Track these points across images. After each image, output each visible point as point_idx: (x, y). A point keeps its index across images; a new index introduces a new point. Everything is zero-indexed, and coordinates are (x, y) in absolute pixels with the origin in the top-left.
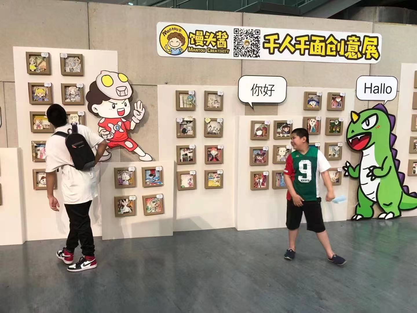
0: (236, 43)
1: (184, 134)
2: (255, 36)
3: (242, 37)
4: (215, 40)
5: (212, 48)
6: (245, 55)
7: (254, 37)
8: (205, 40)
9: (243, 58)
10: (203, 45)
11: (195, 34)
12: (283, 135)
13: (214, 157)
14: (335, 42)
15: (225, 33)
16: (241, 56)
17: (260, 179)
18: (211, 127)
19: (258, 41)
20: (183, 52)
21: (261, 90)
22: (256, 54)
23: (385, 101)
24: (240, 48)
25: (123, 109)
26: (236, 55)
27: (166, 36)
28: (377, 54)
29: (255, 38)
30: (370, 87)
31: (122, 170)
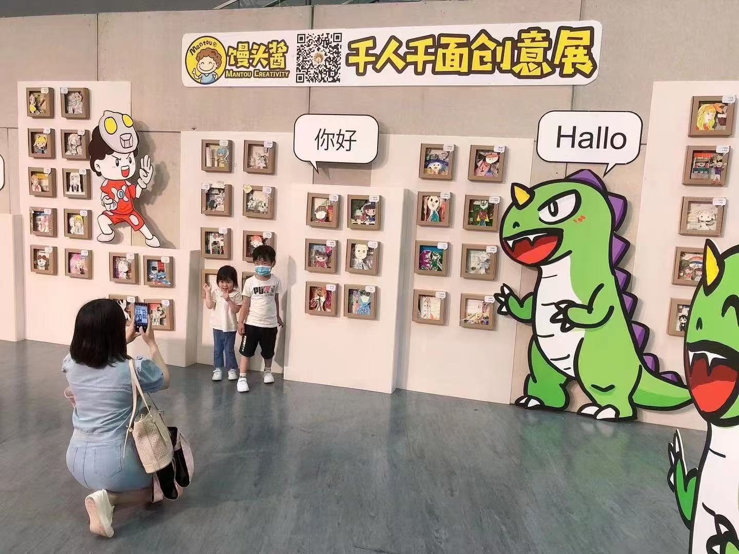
0: (301, 58)
1: (212, 209)
2: (333, 44)
3: (311, 47)
4: (266, 55)
5: (262, 69)
6: (314, 80)
7: (330, 46)
8: (251, 56)
9: (311, 84)
10: (247, 65)
11: (237, 49)
12: (362, 222)
14: (492, 45)
15: (282, 44)
16: (308, 81)
17: (320, 296)
18: (252, 200)
19: (338, 53)
20: (218, 79)
21: (331, 139)
22: (333, 77)
23: (608, 164)
24: (307, 67)
25: (127, 167)
26: (299, 79)
27: (195, 54)
28: (589, 64)
29: (333, 48)
30: (572, 134)
31: (119, 257)
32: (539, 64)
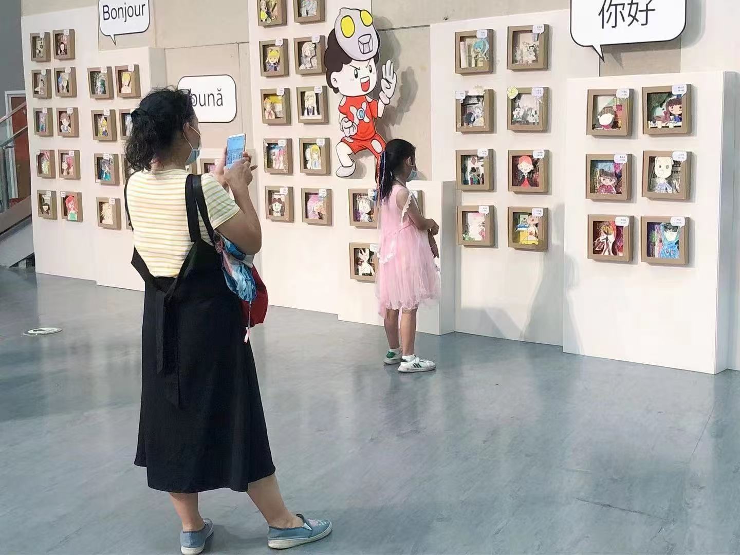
1: (468, 124)
12: (664, 125)
13: (526, 177)
17: (607, 234)
18: (519, 107)
25: (367, 79)
31: (360, 194)
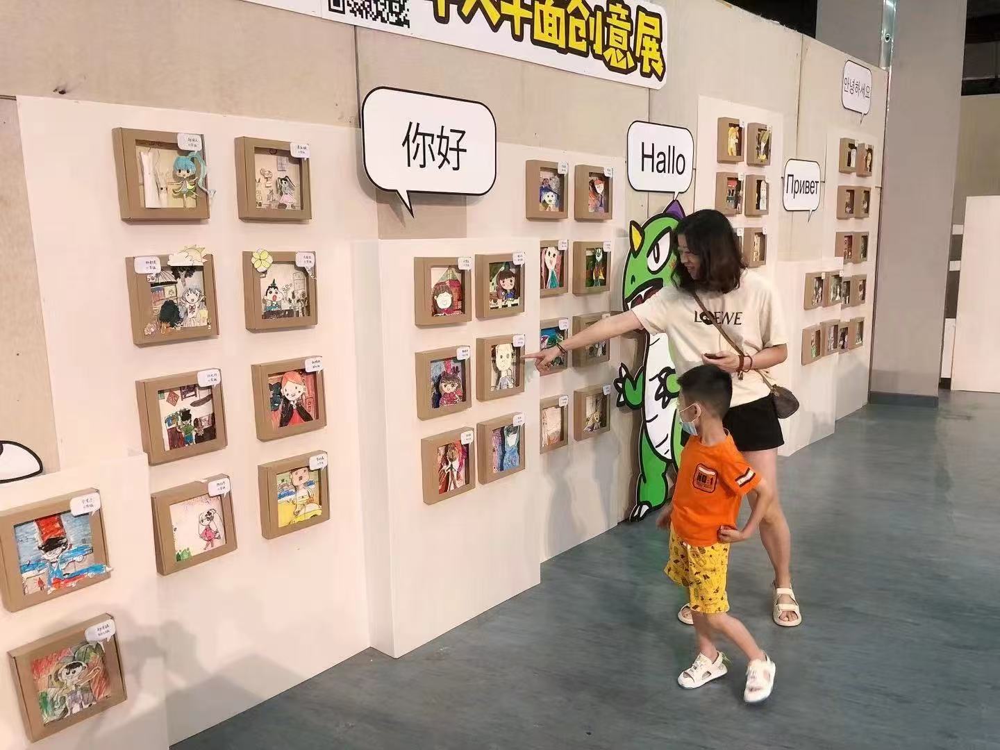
1: (172, 325)
6: (364, 12)
9: (358, 20)
12: (504, 304)
13: (295, 407)
14: (585, 13)
16: (352, 11)
17: (452, 460)
21: (429, 145)
22: (398, 14)
23: (674, 193)
26: (335, 4)
28: (660, 63)
30: (651, 154)
32: (624, 53)
